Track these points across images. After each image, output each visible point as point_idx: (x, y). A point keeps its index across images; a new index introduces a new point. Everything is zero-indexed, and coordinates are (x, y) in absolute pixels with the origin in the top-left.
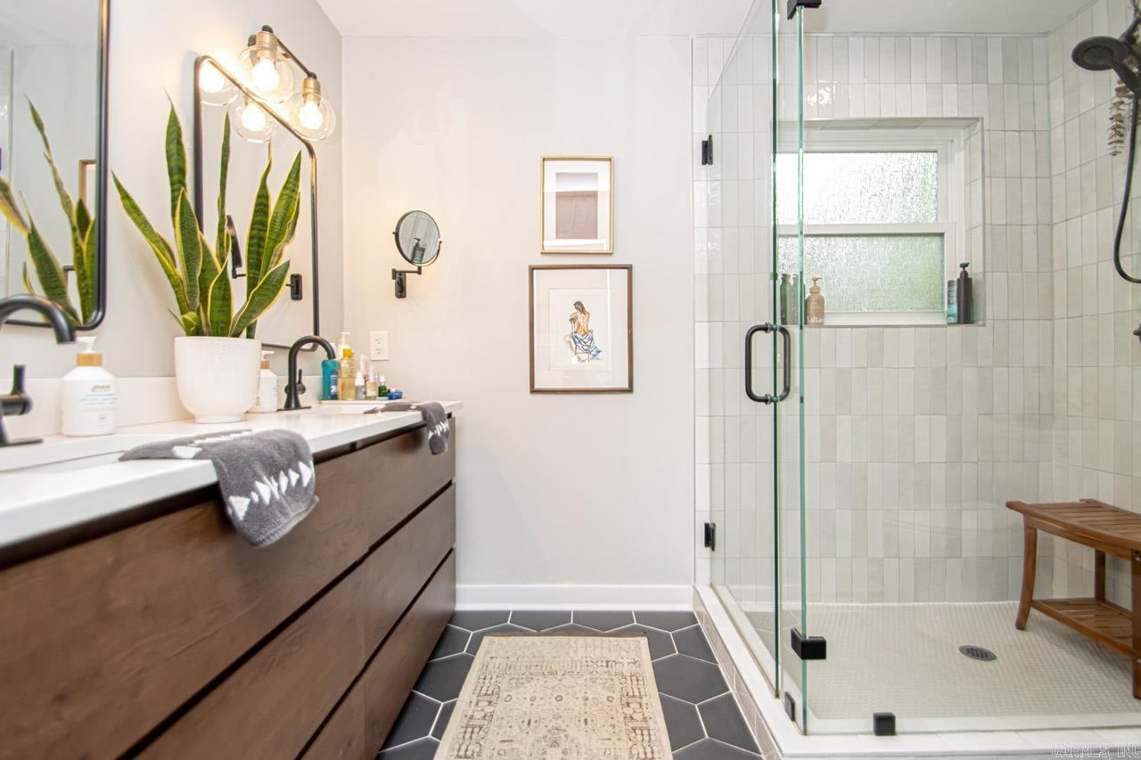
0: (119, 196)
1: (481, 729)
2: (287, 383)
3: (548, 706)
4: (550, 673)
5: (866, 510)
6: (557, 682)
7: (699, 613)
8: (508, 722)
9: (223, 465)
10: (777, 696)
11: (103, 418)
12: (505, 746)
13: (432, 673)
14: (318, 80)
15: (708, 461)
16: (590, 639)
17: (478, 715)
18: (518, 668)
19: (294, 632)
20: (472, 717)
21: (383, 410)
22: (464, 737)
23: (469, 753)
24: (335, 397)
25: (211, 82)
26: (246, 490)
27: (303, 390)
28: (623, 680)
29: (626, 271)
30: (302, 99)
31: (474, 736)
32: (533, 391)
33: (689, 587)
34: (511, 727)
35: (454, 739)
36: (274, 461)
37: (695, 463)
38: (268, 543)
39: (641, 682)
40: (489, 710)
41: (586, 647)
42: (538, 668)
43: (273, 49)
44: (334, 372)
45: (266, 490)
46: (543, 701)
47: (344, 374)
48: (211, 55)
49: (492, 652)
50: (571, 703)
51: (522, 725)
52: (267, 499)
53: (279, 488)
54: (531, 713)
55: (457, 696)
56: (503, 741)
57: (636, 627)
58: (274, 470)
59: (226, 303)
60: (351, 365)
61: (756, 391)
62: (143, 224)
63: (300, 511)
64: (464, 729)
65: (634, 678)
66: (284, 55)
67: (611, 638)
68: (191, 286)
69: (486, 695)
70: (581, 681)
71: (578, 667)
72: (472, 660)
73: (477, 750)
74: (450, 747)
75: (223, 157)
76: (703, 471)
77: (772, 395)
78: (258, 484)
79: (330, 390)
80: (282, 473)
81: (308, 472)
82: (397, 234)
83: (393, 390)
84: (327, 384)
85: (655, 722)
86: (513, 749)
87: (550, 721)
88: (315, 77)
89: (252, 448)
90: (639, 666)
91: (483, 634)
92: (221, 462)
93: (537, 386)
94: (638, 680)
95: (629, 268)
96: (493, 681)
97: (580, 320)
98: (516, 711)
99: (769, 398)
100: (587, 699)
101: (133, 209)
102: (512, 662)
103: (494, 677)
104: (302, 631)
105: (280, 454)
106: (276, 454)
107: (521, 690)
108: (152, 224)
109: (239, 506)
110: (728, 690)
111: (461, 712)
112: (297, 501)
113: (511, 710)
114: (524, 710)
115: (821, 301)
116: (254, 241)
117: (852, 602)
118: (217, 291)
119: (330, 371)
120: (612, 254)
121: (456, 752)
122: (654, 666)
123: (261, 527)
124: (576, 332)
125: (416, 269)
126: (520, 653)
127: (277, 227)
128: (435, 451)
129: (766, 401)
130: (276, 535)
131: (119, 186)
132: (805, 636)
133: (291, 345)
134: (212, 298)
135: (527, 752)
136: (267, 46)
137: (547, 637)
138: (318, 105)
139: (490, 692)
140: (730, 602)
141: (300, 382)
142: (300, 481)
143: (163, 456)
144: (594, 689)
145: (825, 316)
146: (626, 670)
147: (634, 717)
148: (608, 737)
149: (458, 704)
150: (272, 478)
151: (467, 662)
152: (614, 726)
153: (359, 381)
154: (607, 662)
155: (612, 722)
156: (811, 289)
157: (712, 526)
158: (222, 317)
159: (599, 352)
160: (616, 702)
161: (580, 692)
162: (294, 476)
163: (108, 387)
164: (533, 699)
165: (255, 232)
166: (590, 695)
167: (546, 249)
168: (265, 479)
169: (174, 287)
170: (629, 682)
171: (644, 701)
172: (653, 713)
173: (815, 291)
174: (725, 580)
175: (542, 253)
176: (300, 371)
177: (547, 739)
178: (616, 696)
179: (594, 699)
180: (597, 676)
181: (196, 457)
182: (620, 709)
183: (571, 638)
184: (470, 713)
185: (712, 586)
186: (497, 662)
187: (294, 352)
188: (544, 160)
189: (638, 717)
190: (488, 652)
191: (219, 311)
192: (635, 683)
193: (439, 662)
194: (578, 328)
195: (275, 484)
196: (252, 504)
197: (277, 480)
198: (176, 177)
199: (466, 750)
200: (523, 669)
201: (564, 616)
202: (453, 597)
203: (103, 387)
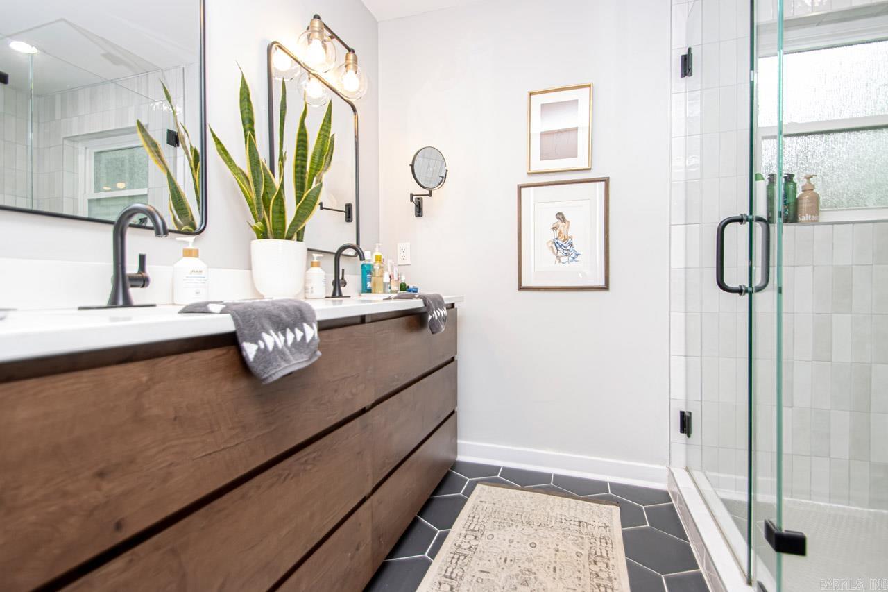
0: (214, 143)
1: (465, 557)
2: (333, 279)
3: (522, 550)
4: (528, 522)
5: (870, 412)
6: (533, 531)
7: (673, 493)
8: (488, 556)
9: (239, 318)
10: (749, 583)
11: (197, 293)
12: (483, 576)
13: (434, 507)
14: (356, 53)
15: (683, 354)
16: (566, 500)
17: (465, 546)
18: (501, 514)
19: (308, 454)
20: (460, 546)
21: (395, 298)
22: (451, 561)
23: (454, 575)
24: (370, 291)
25: (281, 62)
26: (255, 339)
27: (345, 284)
28: (593, 541)
29: (604, 183)
30: (344, 69)
31: (460, 562)
32: (521, 288)
33: (664, 468)
34: (489, 561)
35: (443, 561)
36: (281, 320)
37: (669, 355)
38: (271, 380)
39: (610, 545)
40: (474, 543)
41: (562, 506)
42: (519, 516)
43: (321, 32)
44: (369, 273)
45: (271, 340)
46: (519, 545)
47: (377, 273)
48: (278, 41)
49: (482, 498)
50: (543, 551)
51: (499, 561)
52: (270, 347)
53: (286, 341)
54: (508, 552)
55: (451, 528)
56: (482, 571)
57: (609, 496)
58: (281, 326)
59: (282, 215)
60: (381, 267)
61: (728, 281)
62: (229, 161)
63: (302, 360)
64: (452, 555)
65: (603, 541)
66: (330, 37)
67: (585, 503)
68: (258, 203)
69: (473, 530)
70: (554, 534)
71: (553, 521)
72: (466, 500)
73: (460, 574)
74: (439, 567)
75: (281, 110)
76: (678, 363)
77: (747, 285)
78: (264, 335)
79: (366, 285)
80: (288, 330)
81: (311, 332)
82: (412, 166)
83: (411, 287)
84: (364, 281)
85: (620, 584)
86: (489, 579)
87: (523, 563)
88: (354, 52)
89: (264, 309)
90: (609, 531)
91: (477, 482)
92: (237, 316)
93: (524, 285)
94: (607, 543)
95: (606, 181)
96: (480, 520)
97: (561, 228)
98: (495, 549)
99: (743, 289)
100: (558, 551)
101: (223, 152)
102: (497, 507)
103: (481, 517)
104: (315, 454)
105: (286, 315)
106: (284, 316)
107: (502, 532)
108: (235, 161)
109: (250, 350)
110: (698, 568)
111: (452, 541)
112: (301, 353)
113: (492, 547)
114: (502, 549)
115: (816, 199)
116: (299, 169)
117: (849, 505)
118: (275, 206)
119: (367, 271)
120: (590, 169)
121: (443, 573)
122: (624, 533)
123: (266, 367)
124: (557, 239)
125: (427, 192)
126: (504, 502)
127: (317, 160)
128: (434, 331)
129: (740, 291)
130: (276, 374)
131: (214, 136)
132: (780, 529)
133: (335, 251)
134: (273, 212)
135: (500, 584)
136: (317, 29)
137: (529, 492)
138: (356, 72)
139: (476, 529)
140: (706, 487)
141: (343, 278)
142: (304, 338)
143: (202, 310)
144: (564, 543)
145: (820, 213)
146: (598, 532)
147: (599, 575)
148: (573, 587)
149: (450, 533)
150: (279, 333)
151: (461, 503)
152: (580, 579)
153: (386, 279)
154: (580, 522)
155: (578, 574)
156: (803, 187)
157: (687, 414)
158: (280, 226)
159: (577, 255)
160: (584, 558)
161: (552, 543)
162: (299, 334)
163: (201, 272)
164: (511, 541)
165: (299, 162)
166: (561, 549)
167: (532, 170)
168: (272, 332)
169: (249, 205)
170: (598, 543)
171: (611, 562)
172: (618, 575)
173: (809, 189)
174: (702, 466)
175: (529, 174)
176: (343, 270)
177: (519, 578)
178: (585, 553)
179: (563, 551)
180: (569, 533)
181: (222, 312)
182: (587, 566)
183: (549, 496)
184: (458, 543)
185: (687, 469)
186: (485, 506)
187: (338, 255)
188: (531, 94)
189: (604, 575)
190: (479, 496)
191: (278, 222)
192: (604, 545)
193: (441, 498)
194: (559, 235)
195: (282, 338)
196: (259, 349)
197: (284, 334)
198: (248, 126)
199: (452, 573)
200: (506, 514)
201: (546, 477)
202: (454, 449)
203: (197, 271)
